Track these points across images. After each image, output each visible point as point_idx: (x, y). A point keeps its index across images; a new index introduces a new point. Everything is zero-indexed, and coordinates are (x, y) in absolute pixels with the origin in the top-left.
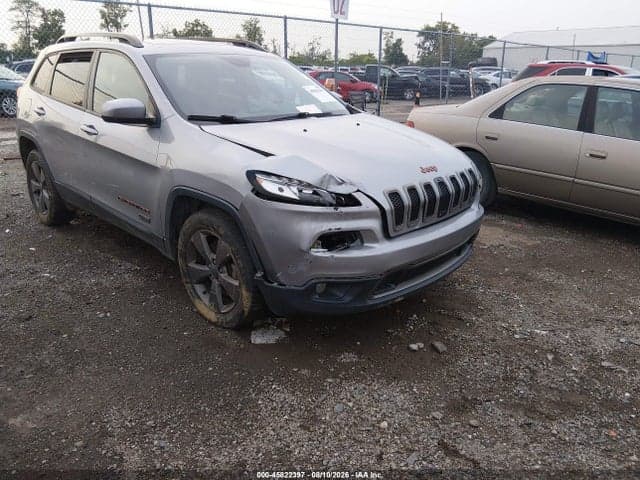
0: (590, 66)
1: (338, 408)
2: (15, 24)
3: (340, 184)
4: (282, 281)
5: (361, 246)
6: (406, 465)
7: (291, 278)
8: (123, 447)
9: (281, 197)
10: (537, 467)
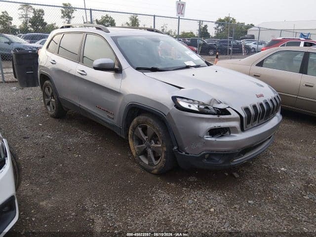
0: (303, 40)
1: (190, 201)
2: (21, 16)
3: (219, 103)
4: (188, 152)
5: (229, 136)
6: (224, 228)
7: (192, 150)
8: (94, 216)
9: (189, 109)
10: (285, 231)
